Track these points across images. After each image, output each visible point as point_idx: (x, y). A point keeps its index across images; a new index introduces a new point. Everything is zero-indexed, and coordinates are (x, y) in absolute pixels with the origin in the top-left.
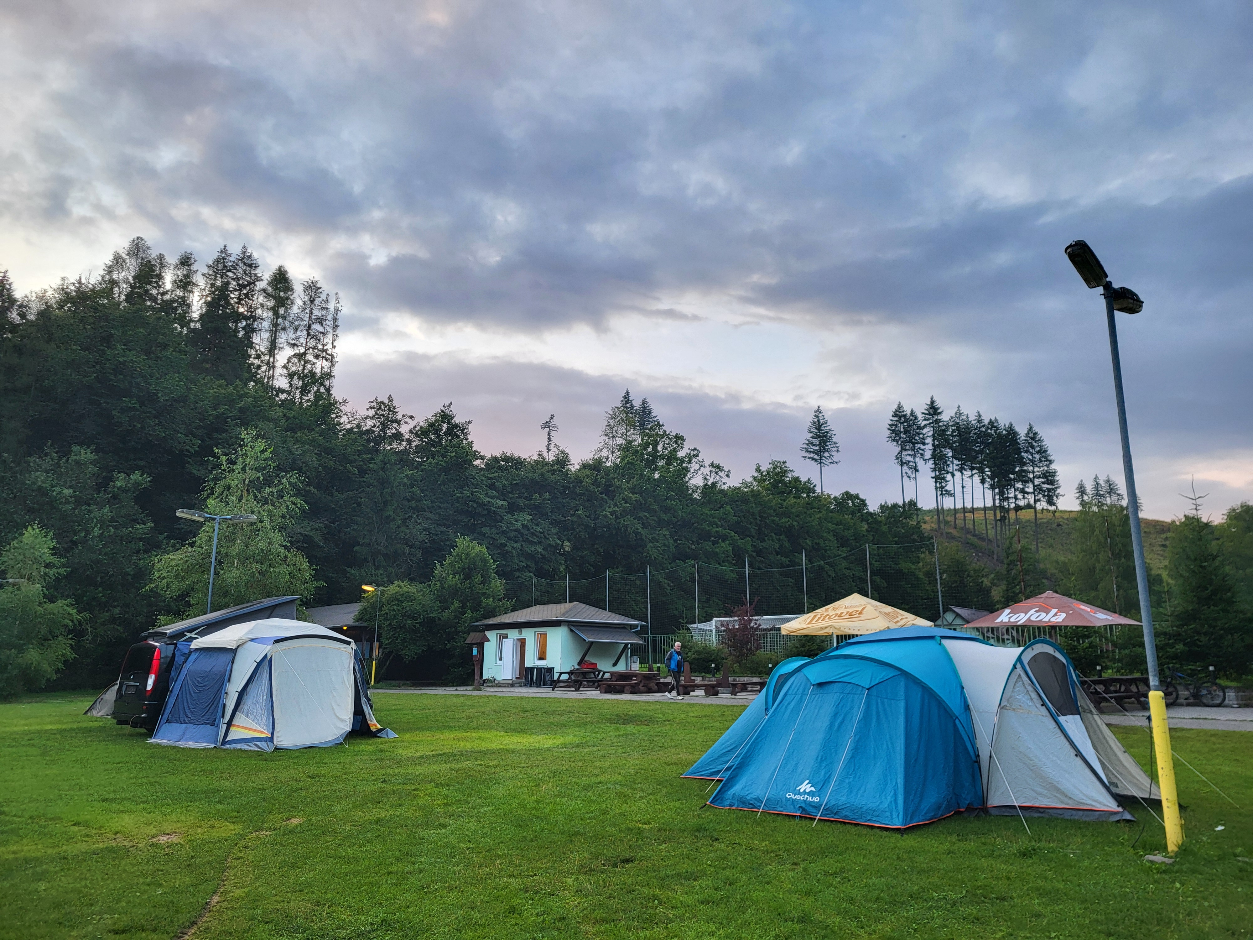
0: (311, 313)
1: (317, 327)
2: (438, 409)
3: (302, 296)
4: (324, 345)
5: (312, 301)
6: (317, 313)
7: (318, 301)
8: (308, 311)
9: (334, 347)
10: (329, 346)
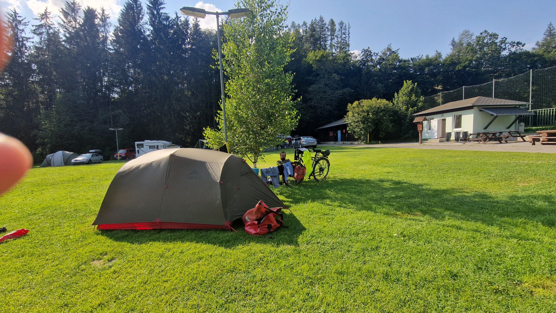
0: (341, 32)
1: (344, 36)
2: (386, 47)
3: (338, 27)
4: (346, 41)
5: (341, 28)
6: (343, 31)
7: (343, 28)
8: (340, 31)
9: (349, 41)
10: (348, 41)
